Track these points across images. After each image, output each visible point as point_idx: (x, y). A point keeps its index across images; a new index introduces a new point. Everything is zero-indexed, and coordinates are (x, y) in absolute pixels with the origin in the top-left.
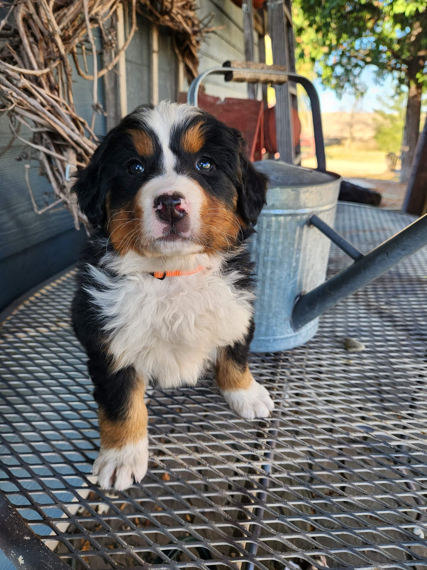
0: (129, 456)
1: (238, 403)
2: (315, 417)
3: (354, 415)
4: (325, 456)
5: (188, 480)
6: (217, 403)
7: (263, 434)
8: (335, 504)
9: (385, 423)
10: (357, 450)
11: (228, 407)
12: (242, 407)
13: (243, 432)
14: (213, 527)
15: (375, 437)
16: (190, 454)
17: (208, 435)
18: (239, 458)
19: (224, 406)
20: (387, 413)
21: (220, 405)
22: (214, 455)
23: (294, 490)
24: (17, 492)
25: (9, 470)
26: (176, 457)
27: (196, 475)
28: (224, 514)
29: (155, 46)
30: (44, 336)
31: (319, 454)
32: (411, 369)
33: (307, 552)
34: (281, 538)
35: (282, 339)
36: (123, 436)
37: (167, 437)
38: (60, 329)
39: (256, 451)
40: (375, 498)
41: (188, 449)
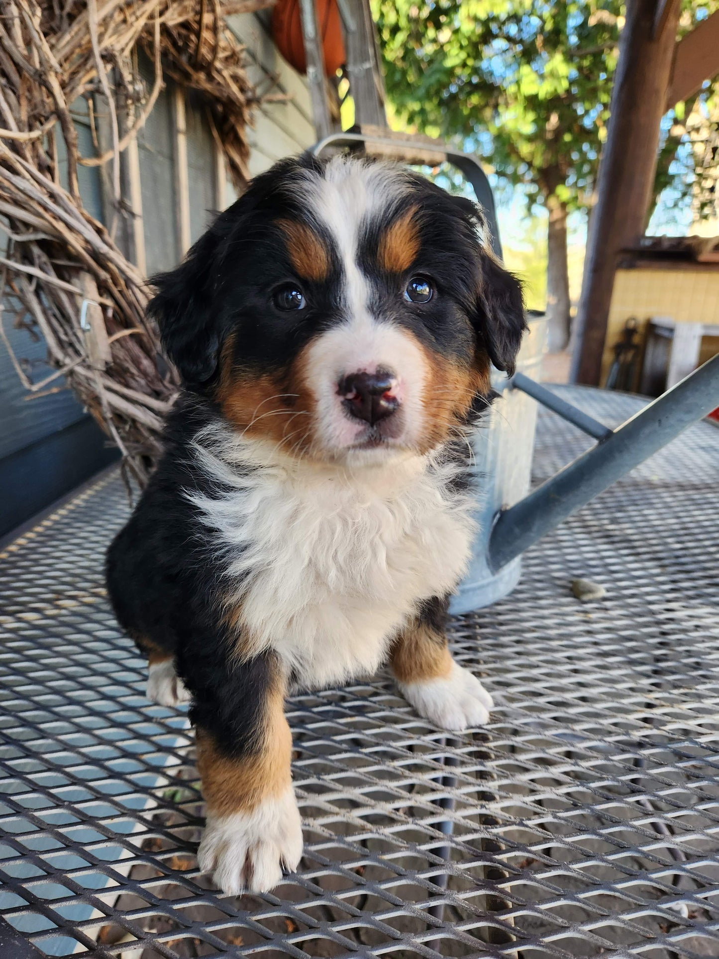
0: (269, 825)
1: (435, 704)
2: (566, 712)
3: (626, 701)
4: (604, 776)
5: (384, 853)
6: (393, 710)
7: (489, 753)
8: (648, 855)
9: (680, 709)
10: (652, 759)
11: (415, 714)
12: (443, 711)
13: (454, 754)
14: (455, 933)
15: (672, 734)
16: (373, 807)
17: (394, 768)
18: (462, 800)
19: (408, 713)
20: (676, 691)
21: (398, 712)
22: (416, 801)
23: (573, 842)
24: (54, 931)
25: (25, 889)
26: (348, 814)
27: (394, 842)
28: (465, 905)
29: (181, 122)
30: (35, 627)
31: (593, 773)
32: (687, 618)
33: (632, 948)
34: (579, 932)
35: (474, 590)
36: (254, 786)
37: (320, 782)
38: (63, 612)
39: (487, 784)
40: (707, 835)
41: (366, 799)
